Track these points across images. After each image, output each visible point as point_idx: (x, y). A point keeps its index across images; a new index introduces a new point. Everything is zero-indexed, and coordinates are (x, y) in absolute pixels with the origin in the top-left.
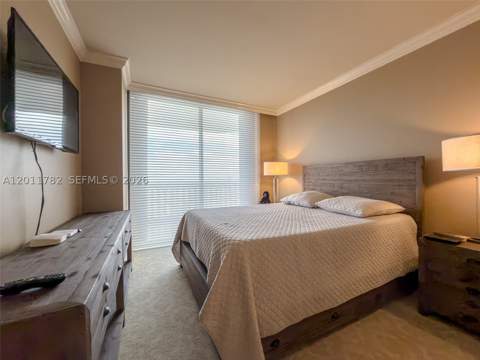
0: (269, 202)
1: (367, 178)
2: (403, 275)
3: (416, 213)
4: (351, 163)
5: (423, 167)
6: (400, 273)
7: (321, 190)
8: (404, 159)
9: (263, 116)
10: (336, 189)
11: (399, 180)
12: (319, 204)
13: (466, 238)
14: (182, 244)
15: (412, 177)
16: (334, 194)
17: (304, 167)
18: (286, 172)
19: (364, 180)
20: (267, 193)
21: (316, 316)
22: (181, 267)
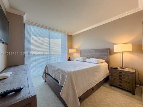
0: (70, 60)
1: (97, 53)
2: (106, 77)
3: (108, 62)
4: (93, 50)
5: (109, 51)
6: (105, 77)
7: (85, 57)
8: (105, 49)
9: (68, 35)
10: (89, 56)
11: (104, 54)
12: (86, 60)
13: (118, 67)
14: (46, 74)
15: (107, 53)
16: (89, 58)
17: (80, 50)
18: (75, 52)
19: (96, 54)
20: (70, 58)
21: (89, 90)
22: (46, 81)
